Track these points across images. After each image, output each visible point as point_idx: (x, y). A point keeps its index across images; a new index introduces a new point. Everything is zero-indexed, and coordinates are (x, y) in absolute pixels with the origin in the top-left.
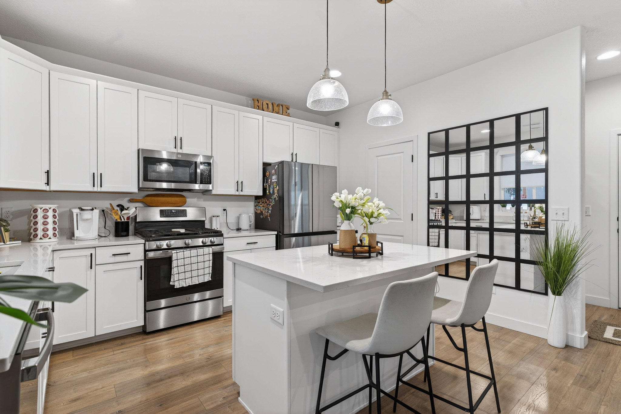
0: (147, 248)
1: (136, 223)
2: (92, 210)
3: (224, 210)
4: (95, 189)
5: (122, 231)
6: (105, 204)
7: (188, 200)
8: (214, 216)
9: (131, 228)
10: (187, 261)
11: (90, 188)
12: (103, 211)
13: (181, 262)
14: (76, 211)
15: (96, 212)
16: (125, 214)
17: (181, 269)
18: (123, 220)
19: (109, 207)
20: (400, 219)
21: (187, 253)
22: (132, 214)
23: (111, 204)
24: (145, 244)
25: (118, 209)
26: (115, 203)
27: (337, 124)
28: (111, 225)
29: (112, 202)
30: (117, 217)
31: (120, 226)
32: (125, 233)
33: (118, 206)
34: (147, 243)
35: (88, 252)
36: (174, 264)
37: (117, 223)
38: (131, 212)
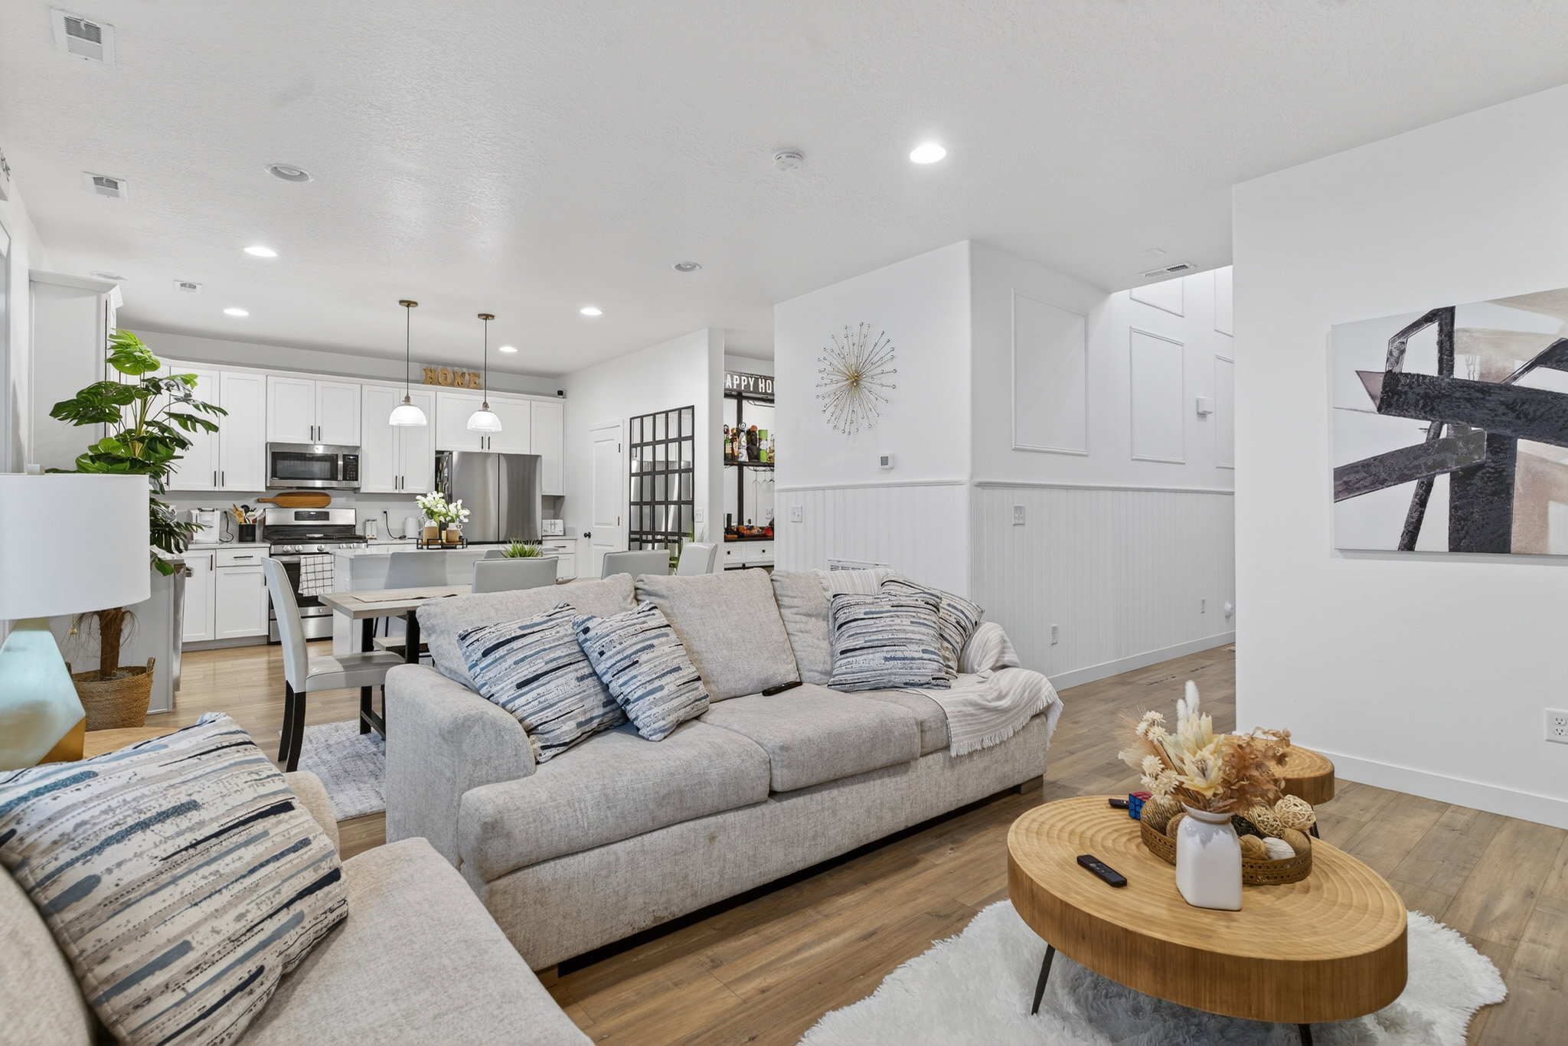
0: (272, 552)
1: (266, 527)
2: (213, 511)
3: (385, 512)
4: (217, 489)
5: (247, 536)
6: (228, 505)
7: (333, 500)
8: (368, 521)
9: (258, 533)
10: (319, 568)
11: (212, 488)
12: (226, 512)
13: (310, 569)
14: (195, 512)
15: (218, 513)
16: (249, 516)
17: (311, 576)
18: (248, 523)
19: (232, 507)
20: (611, 524)
21: (319, 559)
22: (259, 516)
23: (234, 505)
24: (270, 548)
25: (243, 510)
26: (239, 504)
27: (560, 393)
28: (234, 529)
29: (236, 503)
30: (242, 520)
31: (244, 529)
32: (251, 538)
33: (242, 507)
34: (273, 546)
35: (208, 554)
36: (303, 570)
37: (241, 527)
38: (258, 514)
